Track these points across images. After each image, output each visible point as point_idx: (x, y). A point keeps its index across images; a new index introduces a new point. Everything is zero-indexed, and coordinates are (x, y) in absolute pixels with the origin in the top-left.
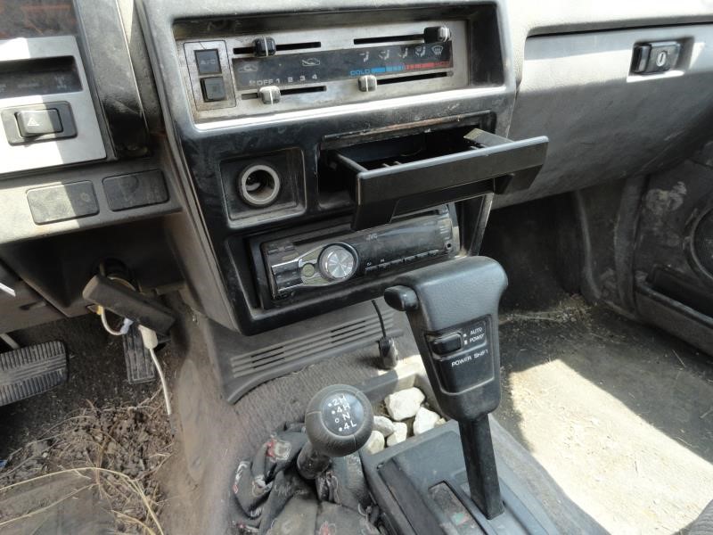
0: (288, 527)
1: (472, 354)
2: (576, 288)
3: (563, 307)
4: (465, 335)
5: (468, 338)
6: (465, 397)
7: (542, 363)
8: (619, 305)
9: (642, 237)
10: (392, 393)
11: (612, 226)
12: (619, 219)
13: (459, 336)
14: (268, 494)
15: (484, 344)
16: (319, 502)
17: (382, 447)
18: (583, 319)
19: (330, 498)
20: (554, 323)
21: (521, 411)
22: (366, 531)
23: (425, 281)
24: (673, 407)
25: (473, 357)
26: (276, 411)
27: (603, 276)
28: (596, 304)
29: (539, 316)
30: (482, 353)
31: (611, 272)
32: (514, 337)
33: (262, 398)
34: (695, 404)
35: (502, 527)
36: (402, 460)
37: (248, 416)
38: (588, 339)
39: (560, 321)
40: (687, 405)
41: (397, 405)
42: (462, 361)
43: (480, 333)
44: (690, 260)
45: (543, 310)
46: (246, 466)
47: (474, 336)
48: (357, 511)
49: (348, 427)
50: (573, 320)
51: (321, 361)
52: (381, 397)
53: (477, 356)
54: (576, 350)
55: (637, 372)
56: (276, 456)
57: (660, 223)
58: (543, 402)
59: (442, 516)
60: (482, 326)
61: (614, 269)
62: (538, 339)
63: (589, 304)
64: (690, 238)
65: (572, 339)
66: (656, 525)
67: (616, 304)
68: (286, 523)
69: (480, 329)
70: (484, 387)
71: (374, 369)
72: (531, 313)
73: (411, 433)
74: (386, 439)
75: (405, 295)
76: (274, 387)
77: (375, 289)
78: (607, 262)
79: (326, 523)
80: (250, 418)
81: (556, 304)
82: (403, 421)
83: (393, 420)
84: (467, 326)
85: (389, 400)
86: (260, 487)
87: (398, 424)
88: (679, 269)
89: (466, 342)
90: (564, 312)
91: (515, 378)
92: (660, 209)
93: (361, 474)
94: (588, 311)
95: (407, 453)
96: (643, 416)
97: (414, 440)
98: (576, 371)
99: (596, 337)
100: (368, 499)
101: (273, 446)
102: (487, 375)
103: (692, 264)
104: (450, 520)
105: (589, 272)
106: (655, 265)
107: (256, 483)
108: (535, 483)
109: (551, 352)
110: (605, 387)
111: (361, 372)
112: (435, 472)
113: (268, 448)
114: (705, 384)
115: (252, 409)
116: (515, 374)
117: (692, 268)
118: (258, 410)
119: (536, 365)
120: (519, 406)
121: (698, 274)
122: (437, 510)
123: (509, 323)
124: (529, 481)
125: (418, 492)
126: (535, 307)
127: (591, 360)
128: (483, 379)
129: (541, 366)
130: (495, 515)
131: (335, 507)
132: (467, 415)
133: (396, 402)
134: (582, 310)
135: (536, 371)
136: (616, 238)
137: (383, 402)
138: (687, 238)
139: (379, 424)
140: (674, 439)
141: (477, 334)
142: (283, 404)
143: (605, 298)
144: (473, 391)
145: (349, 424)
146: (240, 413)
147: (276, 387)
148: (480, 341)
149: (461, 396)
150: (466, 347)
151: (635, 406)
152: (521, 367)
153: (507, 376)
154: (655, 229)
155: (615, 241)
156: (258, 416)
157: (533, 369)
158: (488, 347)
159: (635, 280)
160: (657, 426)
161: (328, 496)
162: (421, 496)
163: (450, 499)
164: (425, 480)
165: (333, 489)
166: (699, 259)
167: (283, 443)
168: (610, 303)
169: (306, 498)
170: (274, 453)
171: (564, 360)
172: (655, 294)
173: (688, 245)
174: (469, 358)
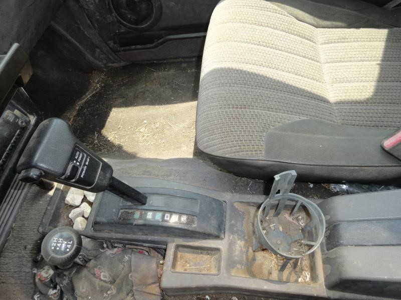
0: (83, 288)
1: (85, 165)
2: (91, 69)
3: (94, 82)
4: (75, 162)
5: (77, 161)
6: (99, 181)
7: (109, 116)
8: (114, 62)
9: (96, 25)
10: (66, 198)
11: (79, 28)
12: (79, 22)
13: (73, 164)
14: (61, 291)
15: (85, 155)
16: (85, 266)
17: (86, 221)
18: (106, 81)
19: (87, 260)
20: (97, 93)
21: (119, 143)
22: (113, 254)
23: (33, 159)
24: (164, 91)
25: (86, 165)
26: (22, 261)
27: (97, 54)
28: (105, 70)
29: (88, 96)
30: (88, 160)
31: (98, 50)
32: (88, 115)
33: (7, 264)
34: (169, 84)
35: (151, 202)
36: (98, 219)
37: (11, 278)
38: (115, 89)
39: (98, 90)
40: (167, 86)
41: (73, 199)
42: (84, 172)
43: (79, 154)
44: (122, 24)
45: (87, 91)
46: (38, 296)
47: (78, 158)
48: (102, 252)
49: (70, 246)
50: (103, 85)
51: (15, 219)
52: (63, 204)
53: (87, 163)
54: (116, 98)
55: (143, 88)
56: (47, 277)
57: (97, 14)
58: (123, 132)
59: (131, 221)
60: (77, 151)
61: (99, 48)
62: (97, 106)
63: (103, 72)
64: (114, 14)
65: (110, 94)
66: (189, 139)
67: (112, 63)
68: (81, 288)
69: (78, 153)
70: (101, 170)
71: (46, 195)
72: (84, 96)
73: (91, 204)
74: (83, 217)
75: (31, 174)
76: (7, 254)
77: (9, 175)
78: (93, 47)
79: (96, 269)
80: (13, 277)
81: (90, 83)
82: (82, 202)
83: (78, 207)
84: (72, 158)
85: (68, 201)
86: (55, 293)
87: (81, 206)
88: (122, 31)
89: (78, 164)
90: (96, 84)
91: (104, 132)
92: (92, 6)
93: (89, 239)
94: (105, 75)
95: (97, 215)
96: (158, 104)
97: (94, 205)
98: (123, 107)
99: (118, 85)
100: (101, 243)
101: (41, 276)
102: (98, 165)
103: (124, 25)
104: (135, 219)
105: (89, 57)
106: (112, 35)
107: (52, 295)
108: (148, 170)
109: (107, 108)
110: (138, 105)
111: (41, 202)
112: (114, 210)
113: (39, 279)
114: (166, 73)
115: (8, 273)
116: (103, 131)
117: (126, 27)
118: (12, 270)
119: (107, 119)
120: (117, 142)
121: (130, 28)
122: (128, 222)
123: (79, 110)
124: (145, 171)
125: (116, 223)
126: (82, 93)
127: (124, 97)
128: (98, 168)
129: (109, 118)
130: (146, 201)
131: (92, 261)
132: (106, 185)
133: (71, 199)
134: (102, 77)
135: (109, 121)
136: (86, 33)
137: (66, 204)
138: (113, 14)
139: (75, 215)
140: (173, 103)
141: (79, 156)
142: (21, 255)
143: (105, 64)
144: (99, 176)
145: (69, 244)
146: (4, 281)
147: (8, 252)
148: (83, 157)
149: (97, 182)
150: (80, 165)
151: (153, 103)
152: (102, 125)
153: (101, 134)
154: (98, 17)
155: (87, 35)
156: (15, 272)
157: (107, 122)
158: (88, 155)
159: (110, 48)
160: (164, 104)
161: (85, 260)
162: (119, 223)
163: (128, 213)
164: (114, 217)
165: (85, 256)
166: (125, 21)
167: (44, 269)
168: (110, 65)
169: (78, 272)
170: (45, 277)
171: (115, 107)
172: (122, 49)
173: (116, 17)
174: (85, 167)
